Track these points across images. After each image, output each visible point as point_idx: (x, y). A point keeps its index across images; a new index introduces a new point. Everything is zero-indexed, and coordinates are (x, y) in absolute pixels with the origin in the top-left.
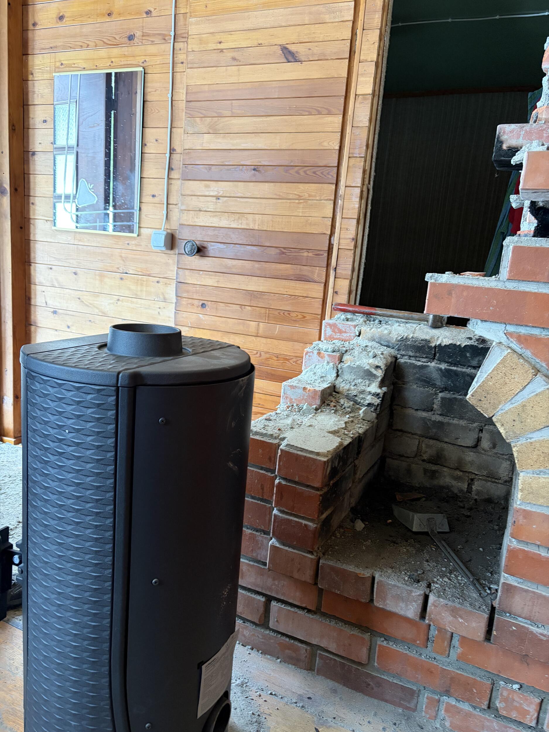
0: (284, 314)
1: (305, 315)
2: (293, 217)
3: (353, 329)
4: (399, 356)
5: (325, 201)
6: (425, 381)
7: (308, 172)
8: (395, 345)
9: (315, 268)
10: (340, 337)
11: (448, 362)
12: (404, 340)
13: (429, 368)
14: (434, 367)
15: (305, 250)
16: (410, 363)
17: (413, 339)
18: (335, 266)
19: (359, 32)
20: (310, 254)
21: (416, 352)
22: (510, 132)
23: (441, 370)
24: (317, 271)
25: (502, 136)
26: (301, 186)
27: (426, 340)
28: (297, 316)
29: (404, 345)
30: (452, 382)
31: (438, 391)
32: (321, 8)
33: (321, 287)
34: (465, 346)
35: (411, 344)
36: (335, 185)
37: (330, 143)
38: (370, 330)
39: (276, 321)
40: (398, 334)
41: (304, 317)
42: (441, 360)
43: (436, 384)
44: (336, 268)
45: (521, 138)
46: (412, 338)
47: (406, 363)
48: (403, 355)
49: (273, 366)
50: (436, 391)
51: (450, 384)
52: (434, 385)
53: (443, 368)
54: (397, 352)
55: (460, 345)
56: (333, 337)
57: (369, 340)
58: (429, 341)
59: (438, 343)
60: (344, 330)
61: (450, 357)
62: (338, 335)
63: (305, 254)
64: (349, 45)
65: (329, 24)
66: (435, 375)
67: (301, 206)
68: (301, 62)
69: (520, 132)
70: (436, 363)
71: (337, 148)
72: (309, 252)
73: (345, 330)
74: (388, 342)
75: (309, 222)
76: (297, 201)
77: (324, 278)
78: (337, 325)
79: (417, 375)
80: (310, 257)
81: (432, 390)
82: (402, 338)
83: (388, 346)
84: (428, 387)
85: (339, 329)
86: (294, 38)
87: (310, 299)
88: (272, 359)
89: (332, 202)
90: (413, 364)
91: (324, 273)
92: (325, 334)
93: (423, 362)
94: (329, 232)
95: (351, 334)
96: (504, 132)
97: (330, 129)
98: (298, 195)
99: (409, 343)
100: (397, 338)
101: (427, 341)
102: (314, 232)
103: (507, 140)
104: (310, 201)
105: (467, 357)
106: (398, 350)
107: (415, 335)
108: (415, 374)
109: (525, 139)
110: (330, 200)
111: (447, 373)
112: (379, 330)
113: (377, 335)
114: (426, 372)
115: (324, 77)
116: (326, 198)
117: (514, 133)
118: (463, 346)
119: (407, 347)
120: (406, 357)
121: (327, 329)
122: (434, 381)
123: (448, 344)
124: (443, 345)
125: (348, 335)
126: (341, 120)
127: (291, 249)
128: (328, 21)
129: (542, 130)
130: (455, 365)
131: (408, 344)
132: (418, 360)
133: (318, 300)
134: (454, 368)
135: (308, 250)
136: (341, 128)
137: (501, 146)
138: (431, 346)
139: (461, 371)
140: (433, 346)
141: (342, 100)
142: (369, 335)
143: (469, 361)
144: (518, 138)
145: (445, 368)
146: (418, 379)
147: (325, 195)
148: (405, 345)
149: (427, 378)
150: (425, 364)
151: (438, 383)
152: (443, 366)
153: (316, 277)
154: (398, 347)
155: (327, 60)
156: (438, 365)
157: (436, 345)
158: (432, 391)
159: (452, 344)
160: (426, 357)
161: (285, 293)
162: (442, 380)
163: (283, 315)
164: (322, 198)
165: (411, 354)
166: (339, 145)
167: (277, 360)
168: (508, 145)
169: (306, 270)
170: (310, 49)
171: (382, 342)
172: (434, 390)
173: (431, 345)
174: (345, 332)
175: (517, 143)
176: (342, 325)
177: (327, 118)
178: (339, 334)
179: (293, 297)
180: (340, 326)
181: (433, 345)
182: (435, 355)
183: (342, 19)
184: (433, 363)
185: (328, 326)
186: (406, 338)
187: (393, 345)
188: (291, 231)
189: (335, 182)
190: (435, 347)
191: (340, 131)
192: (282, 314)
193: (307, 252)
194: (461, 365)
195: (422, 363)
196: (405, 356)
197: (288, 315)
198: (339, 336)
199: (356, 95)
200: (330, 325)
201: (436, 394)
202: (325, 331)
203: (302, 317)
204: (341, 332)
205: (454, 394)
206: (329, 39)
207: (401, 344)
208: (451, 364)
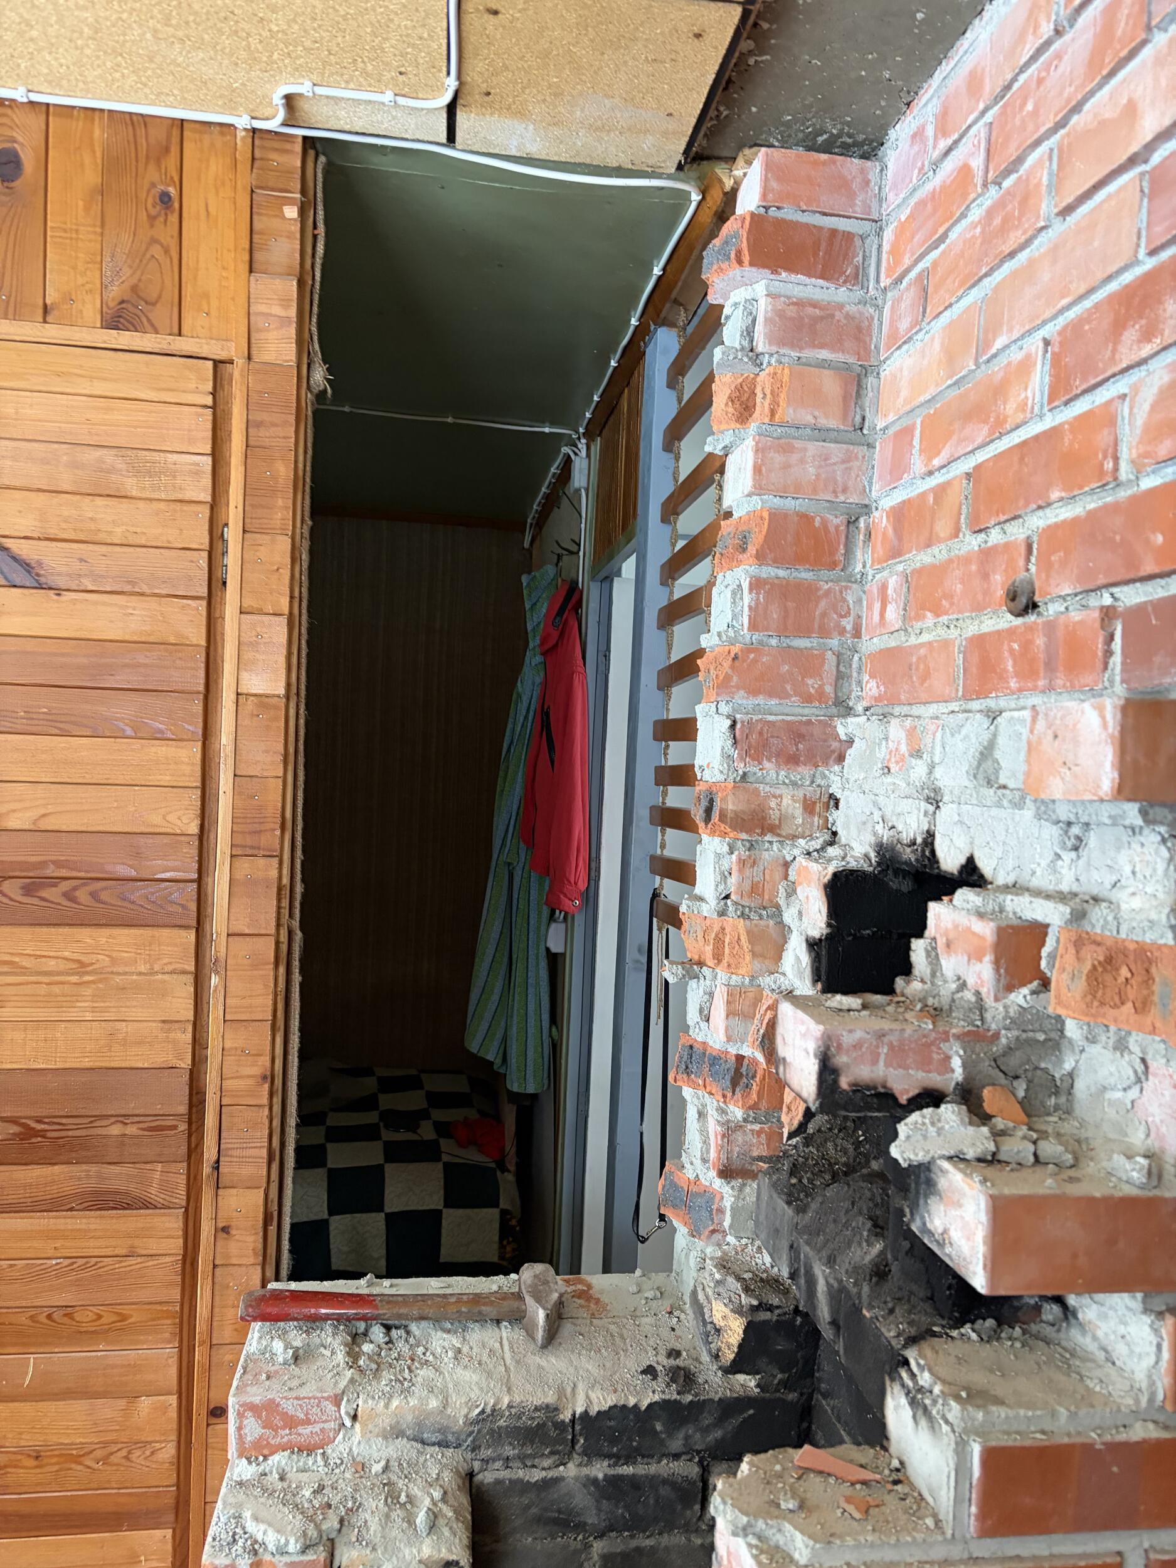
0: (49, 1317)
1: (125, 1310)
2: (63, 1025)
3: (330, 1408)
4: (477, 1465)
5: (166, 977)
6: (556, 1522)
7: (104, 896)
8: (463, 1437)
9: (148, 1166)
10: (289, 1441)
11: (608, 1456)
12: (487, 1417)
13: (563, 1484)
14: (576, 1479)
15: (113, 1120)
16: (510, 1480)
17: (513, 1411)
18: (215, 1158)
19: (232, 534)
20: (131, 1130)
21: (522, 1446)
22: (854, 1046)
23: (595, 1481)
24: (157, 1175)
25: (834, 1056)
26: (85, 935)
27: (547, 1406)
28: (100, 1317)
29: (488, 1433)
30: (626, 1507)
31: (591, 1538)
32: (108, 456)
33: (173, 1223)
34: (650, 1405)
35: (507, 1427)
36: (194, 931)
37: (170, 818)
38: (387, 1406)
39: (24, 1345)
40: (467, 1403)
41: (123, 1318)
42: (591, 1454)
43: (585, 1524)
44: (218, 1161)
45: (881, 1063)
46: (510, 1406)
47: (498, 1482)
48: (486, 1461)
49: (23, 1489)
50: (584, 1538)
51: (622, 1514)
52: (580, 1527)
53: (600, 1476)
54: (469, 1455)
55: (636, 1406)
56: (268, 1443)
57: (385, 1438)
58: (556, 1409)
59: (579, 1410)
60: (302, 1416)
61: (613, 1441)
62: (284, 1436)
63: (116, 1130)
64: (204, 563)
65: (141, 505)
66: (582, 1500)
67: (88, 991)
68: (59, 591)
69: (877, 1047)
70: (580, 1465)
71: (194, 828)
72: (126, 1124)
73: (307, 1414)
74: (443, 1430)
75: (120, 1036)
76: (74, 979)
77: (182, 1192)
78: (278, 1405)
79: (534, 1510)
80: (132, 1137)
81: (575, 1539)
82: (483, 1412)
83: (443, 1444)
84: (564, 1535)
85: (284, 1415)
86: (26, 524)
87: (139, 1260)
88: (16, 1467)
89: (190, 979)
90: (520, 1481)
91: (182, 1180)
92: (241, 1439)
93: (544, 1469)
94: (186, 1063)
95: (326, 1426)
96: (839, 1047)
97: (166, 779)
98: (79, 961)
99: (502, 1423)
100: (466, 1416)
101: (551, 1410)
102: (140, 1065)
103: (848, 1065)
104: (118, 979)
105: (656, 1432)
106: (475, 1448)
107: (517, 1399)
108: (528, 1507)
109: (891, 1065)
110: (184, 972)
111: (612, 1488)
112: (413, 1402)
113: (410, 1418)
114: (556, 1496)
115: (135, 638)
116: (170, 968)
117: (864, 1049)
118: (644, 1405)
119: (498, 1436)
120: (498, 1464)
121: (245, 1422)
122: (579, 1515)
123: (605, 1407)
124: (593, 1412)
125: (317, 1428)
126: (199, 756)
127: (64, 1121)
128: (134, 493)
129: (928, 1045)
130: (629, 1459)
131: (500, 1428)
132: (529, 1464)
133: (168, 1259)
134: (627, 1470)
135: (123, 1119)
136: (199, 779)
137: (836, 1082)
138: (563, 1422)
139: (646, 1476)
140: (567, 1420)
141: (198, 707)
142: (385, 1422)
143: (662, 1443)
144: (875, 1062)
145: (605, 1475)
146: (539, 1520)
147: (166, 961)
148: (492, 1432)
149: (559, 1511)
150: (551, 1474)
151: (591, 1519)
152: (599, 1470)
153: (154, 1193)
154: (473, 1441)
155: (142, 594)
156: (585, 1471)
157: (574, 1415)
158: (573, 1541)
159: (615, 1406)
160: (552, 1453)
161: (51, 1253)
162: (599, 1510)
163: (46, 1321)
164: (157, 968)
165: (509, 1451)
166: (198, 822)
167: (37, 1467)
168: (851, 1079)
169: (118, 1177)
170: (81, 560)
171: (425, 1436)
172: (580, 1537)
173: (562, 1417)
174: (307, 1422)
175: (873, 1075)
176: (296, 1402)
177: (153, 749)
178: (287, 1431)
179: (81, 1262)
180: (289, 1407)
181: (566, 1416)
182: (574, 1442)
183: (180, 496)
184: (570, 1465)
185: (249, 1414)
186: (494, 1410)
187: (458, 1439)
188: (59, 1065)
189: (194, 923)
190: (573, 1420)
191: (199, 784)
192: (42, 1318)
193: (120, 1125)
194: (643, 1457)
195: (544, 1474)
196: (494, 1460)
197: (66, 1320)
198: (285, 1439)
199: (238, 694)
200: (253, 1408)
201: (587, 1546)
202: (239, 1429)
203: (114, 1318)
204: (291, 1423)
205: (632, 1537)
206: (143, 542)
207: (479, 1431)
208: (616, 1459)
